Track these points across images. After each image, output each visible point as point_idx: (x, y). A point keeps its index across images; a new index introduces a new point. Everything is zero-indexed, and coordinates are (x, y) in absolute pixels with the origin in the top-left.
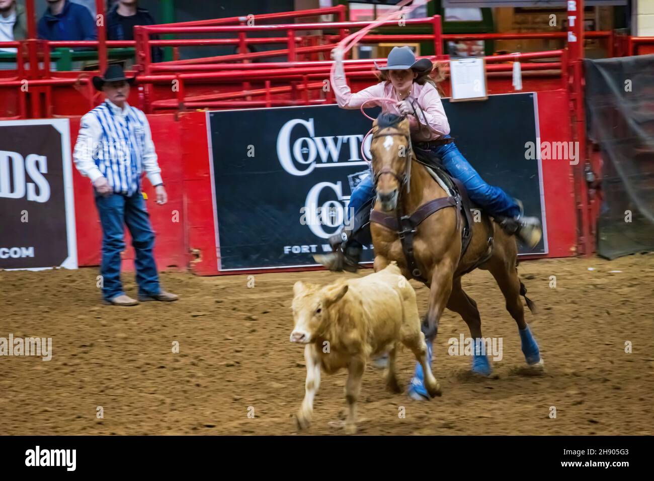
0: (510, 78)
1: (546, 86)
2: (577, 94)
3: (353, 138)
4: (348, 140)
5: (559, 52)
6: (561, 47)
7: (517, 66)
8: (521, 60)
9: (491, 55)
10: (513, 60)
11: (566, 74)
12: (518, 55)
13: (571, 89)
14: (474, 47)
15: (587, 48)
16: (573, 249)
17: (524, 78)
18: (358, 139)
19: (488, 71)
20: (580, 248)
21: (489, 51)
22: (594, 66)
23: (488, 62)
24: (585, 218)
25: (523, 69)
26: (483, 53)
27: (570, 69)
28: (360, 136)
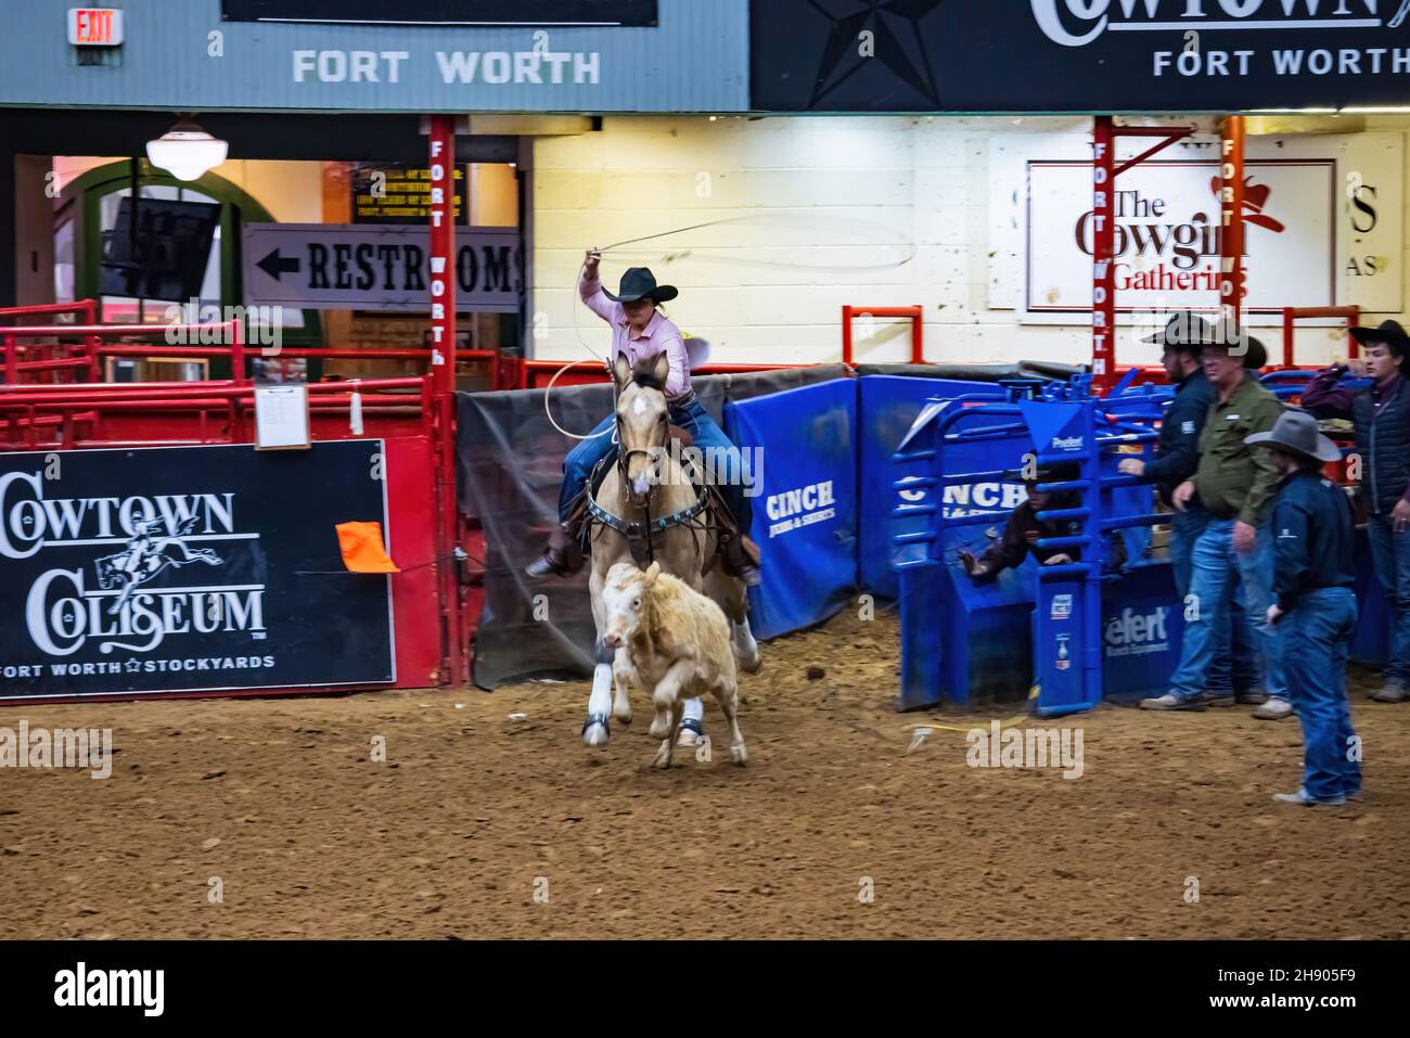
0: (347, 416)
1: (399, 430)
2: (445, 443)
3: (104, 503)
4: (96, 504)
5: (419, 380)
6: (422, 373)
7: (356, 398)
8: (362, 390)
9: (318, 382)
10: (351, 389)
11: (429, 414)
12: (357, 382)
13: (435, 435)
14: (292, 366)
15: (461, 374)
16: (434, 676)
17: (367, 417)
18: (111, 503)
19: (312, 405)
20: (445, 674)
21: (313, 375)
22: (470, 401)
23: (312, 392)
24: (453, 628)
25: (364, 404)
26: (304, 375)
27: (435, 406)
28: (115, 500)
